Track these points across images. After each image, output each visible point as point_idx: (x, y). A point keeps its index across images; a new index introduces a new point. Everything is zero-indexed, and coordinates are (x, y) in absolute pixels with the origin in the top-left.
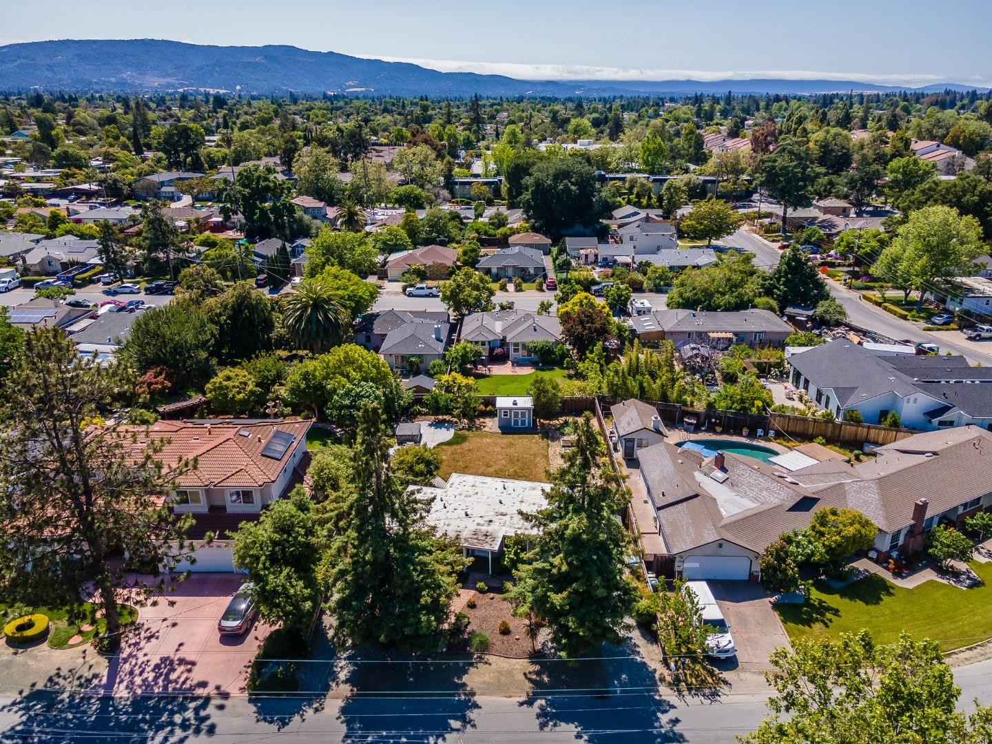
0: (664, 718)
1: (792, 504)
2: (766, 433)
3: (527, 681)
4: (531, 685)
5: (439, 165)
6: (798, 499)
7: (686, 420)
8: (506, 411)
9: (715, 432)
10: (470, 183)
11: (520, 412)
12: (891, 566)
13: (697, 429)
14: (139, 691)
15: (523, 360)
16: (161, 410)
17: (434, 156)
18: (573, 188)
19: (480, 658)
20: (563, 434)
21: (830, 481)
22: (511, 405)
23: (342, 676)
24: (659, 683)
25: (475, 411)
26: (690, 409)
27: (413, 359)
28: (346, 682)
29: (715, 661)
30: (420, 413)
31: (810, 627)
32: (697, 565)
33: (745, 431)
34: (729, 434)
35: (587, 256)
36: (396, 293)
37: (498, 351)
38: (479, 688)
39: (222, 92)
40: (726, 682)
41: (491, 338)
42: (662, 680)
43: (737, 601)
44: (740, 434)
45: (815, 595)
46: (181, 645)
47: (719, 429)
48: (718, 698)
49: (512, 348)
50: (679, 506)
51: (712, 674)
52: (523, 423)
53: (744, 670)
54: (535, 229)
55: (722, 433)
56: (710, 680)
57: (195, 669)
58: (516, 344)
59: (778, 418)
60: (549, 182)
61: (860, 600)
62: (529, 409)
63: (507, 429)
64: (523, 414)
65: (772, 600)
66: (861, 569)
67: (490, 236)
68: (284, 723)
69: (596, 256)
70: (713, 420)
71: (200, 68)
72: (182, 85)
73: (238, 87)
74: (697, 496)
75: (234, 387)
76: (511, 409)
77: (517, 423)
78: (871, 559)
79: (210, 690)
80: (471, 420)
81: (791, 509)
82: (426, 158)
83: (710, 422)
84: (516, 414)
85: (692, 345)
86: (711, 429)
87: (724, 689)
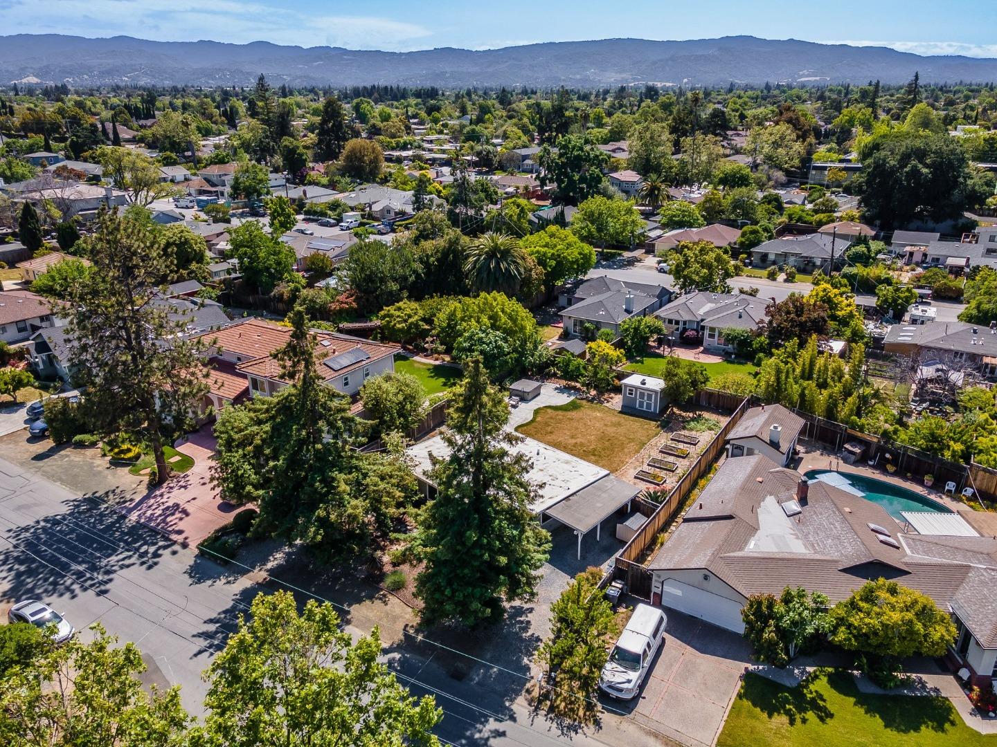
0: (492, 725)
1: (852, 564)
2: (959, 490)
3: (402, 632)
4: (403, 638)
5: (798, 147)
6: (864, 560)
7: (847, 446)
8: (632, 389)
9: (885, 471)
10: (825, 168)
11: (646, 393)
12: (974, 696)
13: (862, 461)
14: (142, 521)
15: (717, 349)
16: (341, 326)
17: (794, 136)
18: (925, 170)
19: (384, 596)
20: (684, 428)
21: (954, 559)
22: (638, 384)
23: (269, 565)
24: (523, 693)
25: (609, 385)
26: (859, 434)
27: (587, 325)
28: (267, 571)
29: (604, 697)
30: (555, 375)
31: (770, 716)
32: (679, 593)
33: (928, 479)
34: (905, 479)
35: (911, 254)
36: (650, 268)
37: (690, 333)
38: (358, 620)
39: (668, 84)
40: (597, 723)
41: (686, 317)
42: (528, 691)
43: (703, 650)
44: (921, 483)
45: (821, 686)
46: (194, 499)
47: (891, 468)
48: (573, 734)
49: (707, 332)
50: (705, 524)
51: (589, 707)
52: (649, 406)
53: (633, 721)
54: (865, 220)
55: (894, 474)
56: (581, 713)
57: (186, 519)
58: (712, 329)
59: (981, 473)
60: (892, 163)
61: (882, 717)
62: (656, 392)
63: (629, 410)
64: (649, 397)
65: (751, 667)
66: (929, 686)
67: (805, 222)
68: (199, 581)
69: (925, 255)
70: (888, 456)
71: (654, 63)
72: (635, 80)
73: (685, 80)
74: (730, 517)
75: (398, 316)
76: (637, 388)
77: (641, 404)
78: (959, 679)
79: (179, 538)
80: (601, 393)
81: (845, 570)
82: (782, 138)
83: (883, 458)
84: (642, 395)
85: (940, 366)
86: (881, 467)
87: (590, 729)
